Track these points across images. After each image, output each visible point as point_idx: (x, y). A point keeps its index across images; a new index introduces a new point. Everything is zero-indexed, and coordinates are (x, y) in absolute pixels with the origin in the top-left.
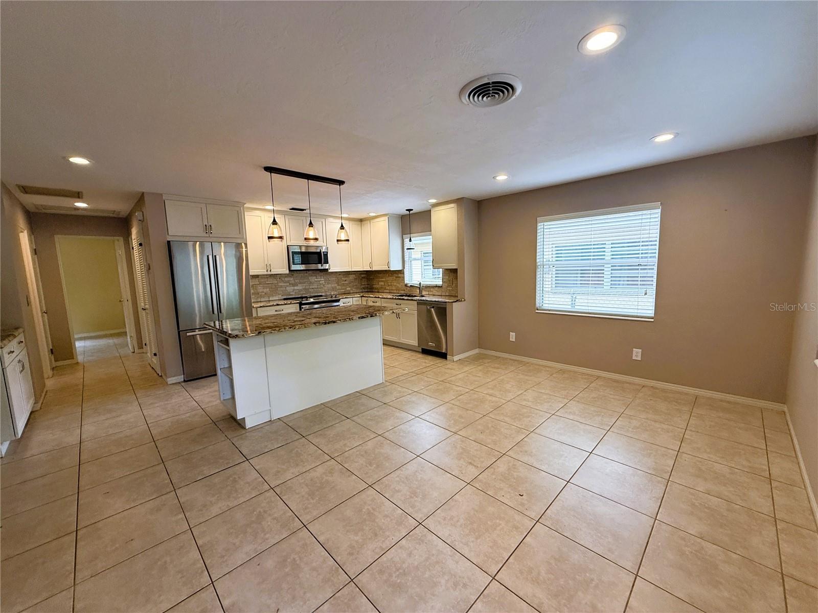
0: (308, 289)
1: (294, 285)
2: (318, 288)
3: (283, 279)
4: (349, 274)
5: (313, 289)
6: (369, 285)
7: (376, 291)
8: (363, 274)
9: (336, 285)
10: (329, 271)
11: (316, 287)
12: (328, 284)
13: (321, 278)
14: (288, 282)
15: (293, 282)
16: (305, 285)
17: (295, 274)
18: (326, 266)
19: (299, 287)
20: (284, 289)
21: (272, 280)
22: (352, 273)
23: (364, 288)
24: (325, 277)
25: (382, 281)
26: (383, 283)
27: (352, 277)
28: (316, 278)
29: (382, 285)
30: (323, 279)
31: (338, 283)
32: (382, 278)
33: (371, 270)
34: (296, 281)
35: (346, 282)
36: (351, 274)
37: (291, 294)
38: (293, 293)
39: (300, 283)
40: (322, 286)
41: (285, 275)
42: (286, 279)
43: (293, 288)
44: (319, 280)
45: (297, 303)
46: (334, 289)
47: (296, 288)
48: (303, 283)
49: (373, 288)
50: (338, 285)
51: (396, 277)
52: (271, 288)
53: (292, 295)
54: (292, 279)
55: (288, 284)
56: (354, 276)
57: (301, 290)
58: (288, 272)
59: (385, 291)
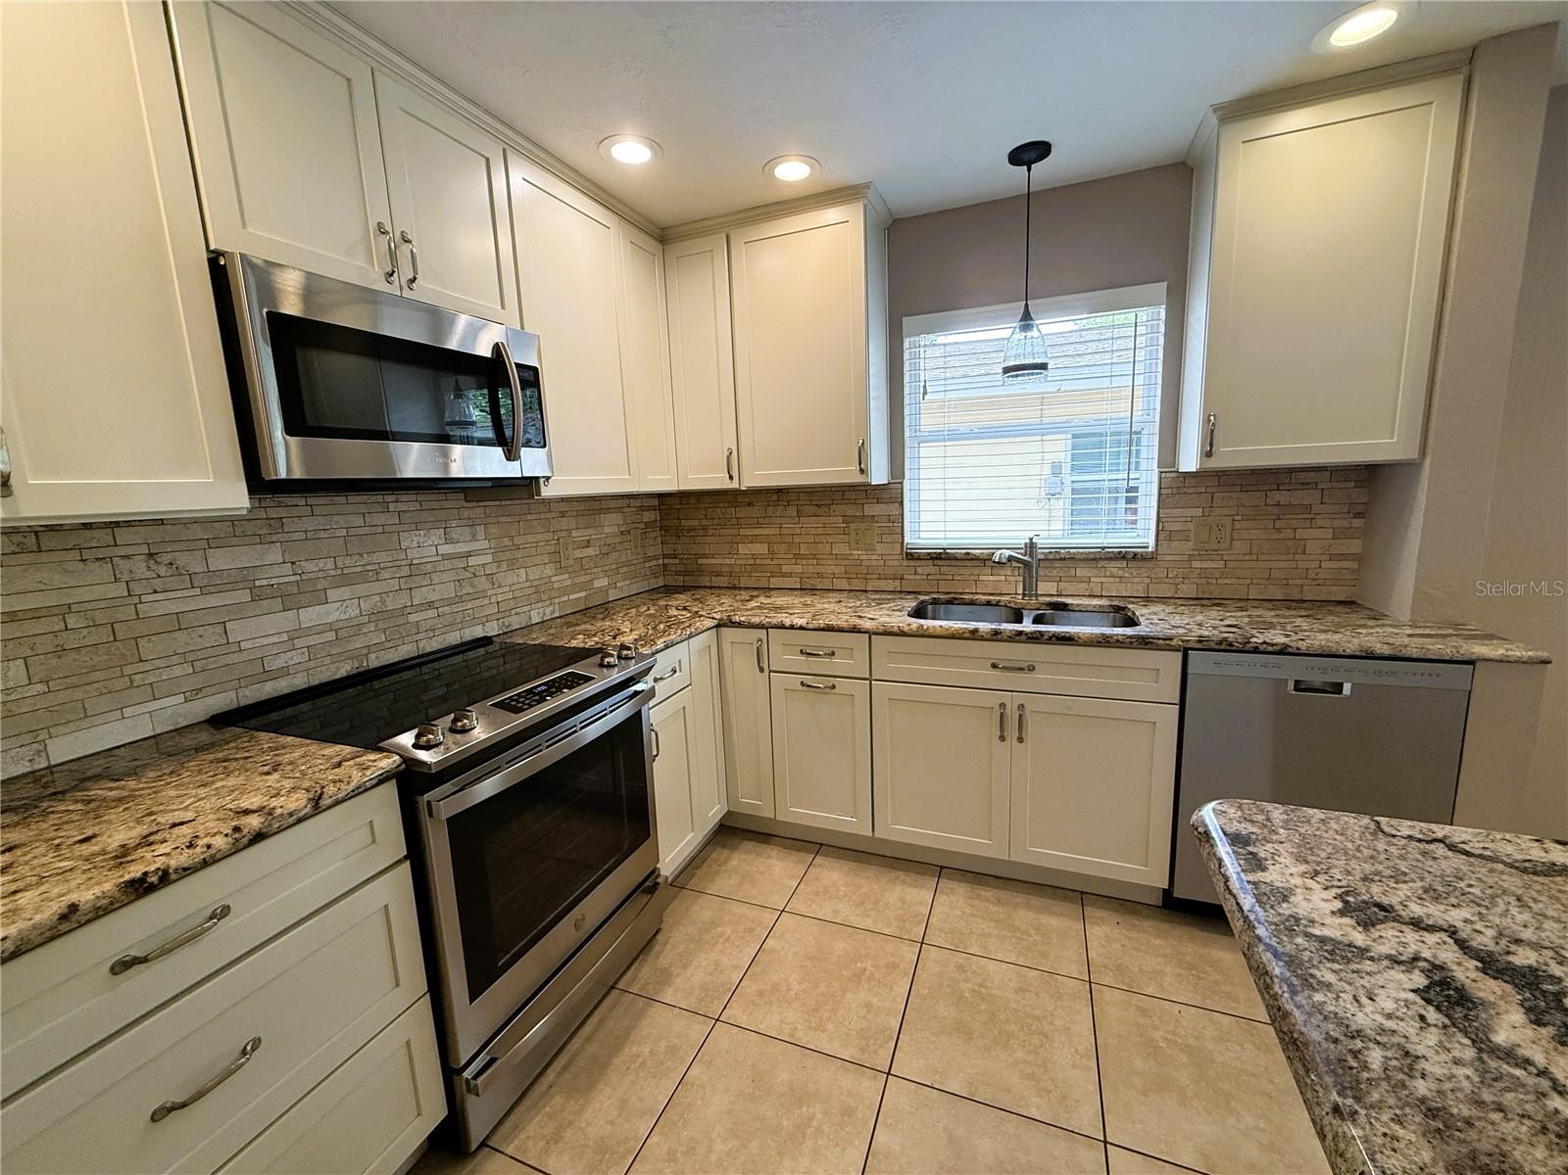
0: (402, 611)
1: (291, 598)
2: (459, 599)
3: (193, 563)
4: (600, 511)
5: (430, 605)
6: (675, 556)
7: (723, 581)
8: (649, 509)
9: (549, 571)
10: (546, 492)
11: (450, 592)
12: (513, 565)
13: (474, 538)
14: (243, 579)
15: (284, 575)
16: (376, 588)
17: (304, 517)
18: (531, 462)
19: (338, 608)
20: (211, 637)
21: (57, 579)
22: (613, 504)
23: (655, 575)
24: (494, 530)
25: (754, 539)
26: (761, 549)
27: (611, 524)
28: (448, 541)
29: (754, 556)
30: (484, 544)
31: (556, 558)
32: (759, 525)
33: (734, 485)
34: (310, 567)
35: (590, 551)
36: (608, 511)
37: (279, 663)
38: (296, 657)
39: (344, 580)
40: (482, 583)
41: (217, 529)
42: (220, 560)
43: (283, 621)
44: (462, 548)
45: (382, 780)
46: (539, 592)
47: (310, 616)
48: (361, 578)
49: (700, 571)
50: (561, 569)
51: (847, 520)
52: (61, 651)
53: (284, 672)
54: (274, 554)
55: (245, 596)
56: (617, 518)
57: (357, 628)
58: (235, 497)
59: (775, 582)
